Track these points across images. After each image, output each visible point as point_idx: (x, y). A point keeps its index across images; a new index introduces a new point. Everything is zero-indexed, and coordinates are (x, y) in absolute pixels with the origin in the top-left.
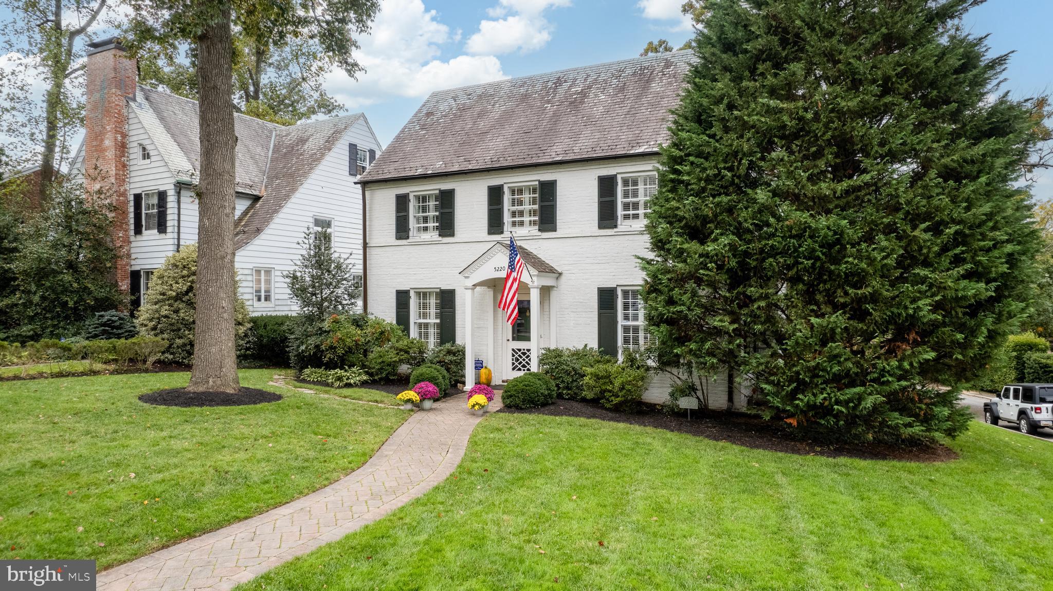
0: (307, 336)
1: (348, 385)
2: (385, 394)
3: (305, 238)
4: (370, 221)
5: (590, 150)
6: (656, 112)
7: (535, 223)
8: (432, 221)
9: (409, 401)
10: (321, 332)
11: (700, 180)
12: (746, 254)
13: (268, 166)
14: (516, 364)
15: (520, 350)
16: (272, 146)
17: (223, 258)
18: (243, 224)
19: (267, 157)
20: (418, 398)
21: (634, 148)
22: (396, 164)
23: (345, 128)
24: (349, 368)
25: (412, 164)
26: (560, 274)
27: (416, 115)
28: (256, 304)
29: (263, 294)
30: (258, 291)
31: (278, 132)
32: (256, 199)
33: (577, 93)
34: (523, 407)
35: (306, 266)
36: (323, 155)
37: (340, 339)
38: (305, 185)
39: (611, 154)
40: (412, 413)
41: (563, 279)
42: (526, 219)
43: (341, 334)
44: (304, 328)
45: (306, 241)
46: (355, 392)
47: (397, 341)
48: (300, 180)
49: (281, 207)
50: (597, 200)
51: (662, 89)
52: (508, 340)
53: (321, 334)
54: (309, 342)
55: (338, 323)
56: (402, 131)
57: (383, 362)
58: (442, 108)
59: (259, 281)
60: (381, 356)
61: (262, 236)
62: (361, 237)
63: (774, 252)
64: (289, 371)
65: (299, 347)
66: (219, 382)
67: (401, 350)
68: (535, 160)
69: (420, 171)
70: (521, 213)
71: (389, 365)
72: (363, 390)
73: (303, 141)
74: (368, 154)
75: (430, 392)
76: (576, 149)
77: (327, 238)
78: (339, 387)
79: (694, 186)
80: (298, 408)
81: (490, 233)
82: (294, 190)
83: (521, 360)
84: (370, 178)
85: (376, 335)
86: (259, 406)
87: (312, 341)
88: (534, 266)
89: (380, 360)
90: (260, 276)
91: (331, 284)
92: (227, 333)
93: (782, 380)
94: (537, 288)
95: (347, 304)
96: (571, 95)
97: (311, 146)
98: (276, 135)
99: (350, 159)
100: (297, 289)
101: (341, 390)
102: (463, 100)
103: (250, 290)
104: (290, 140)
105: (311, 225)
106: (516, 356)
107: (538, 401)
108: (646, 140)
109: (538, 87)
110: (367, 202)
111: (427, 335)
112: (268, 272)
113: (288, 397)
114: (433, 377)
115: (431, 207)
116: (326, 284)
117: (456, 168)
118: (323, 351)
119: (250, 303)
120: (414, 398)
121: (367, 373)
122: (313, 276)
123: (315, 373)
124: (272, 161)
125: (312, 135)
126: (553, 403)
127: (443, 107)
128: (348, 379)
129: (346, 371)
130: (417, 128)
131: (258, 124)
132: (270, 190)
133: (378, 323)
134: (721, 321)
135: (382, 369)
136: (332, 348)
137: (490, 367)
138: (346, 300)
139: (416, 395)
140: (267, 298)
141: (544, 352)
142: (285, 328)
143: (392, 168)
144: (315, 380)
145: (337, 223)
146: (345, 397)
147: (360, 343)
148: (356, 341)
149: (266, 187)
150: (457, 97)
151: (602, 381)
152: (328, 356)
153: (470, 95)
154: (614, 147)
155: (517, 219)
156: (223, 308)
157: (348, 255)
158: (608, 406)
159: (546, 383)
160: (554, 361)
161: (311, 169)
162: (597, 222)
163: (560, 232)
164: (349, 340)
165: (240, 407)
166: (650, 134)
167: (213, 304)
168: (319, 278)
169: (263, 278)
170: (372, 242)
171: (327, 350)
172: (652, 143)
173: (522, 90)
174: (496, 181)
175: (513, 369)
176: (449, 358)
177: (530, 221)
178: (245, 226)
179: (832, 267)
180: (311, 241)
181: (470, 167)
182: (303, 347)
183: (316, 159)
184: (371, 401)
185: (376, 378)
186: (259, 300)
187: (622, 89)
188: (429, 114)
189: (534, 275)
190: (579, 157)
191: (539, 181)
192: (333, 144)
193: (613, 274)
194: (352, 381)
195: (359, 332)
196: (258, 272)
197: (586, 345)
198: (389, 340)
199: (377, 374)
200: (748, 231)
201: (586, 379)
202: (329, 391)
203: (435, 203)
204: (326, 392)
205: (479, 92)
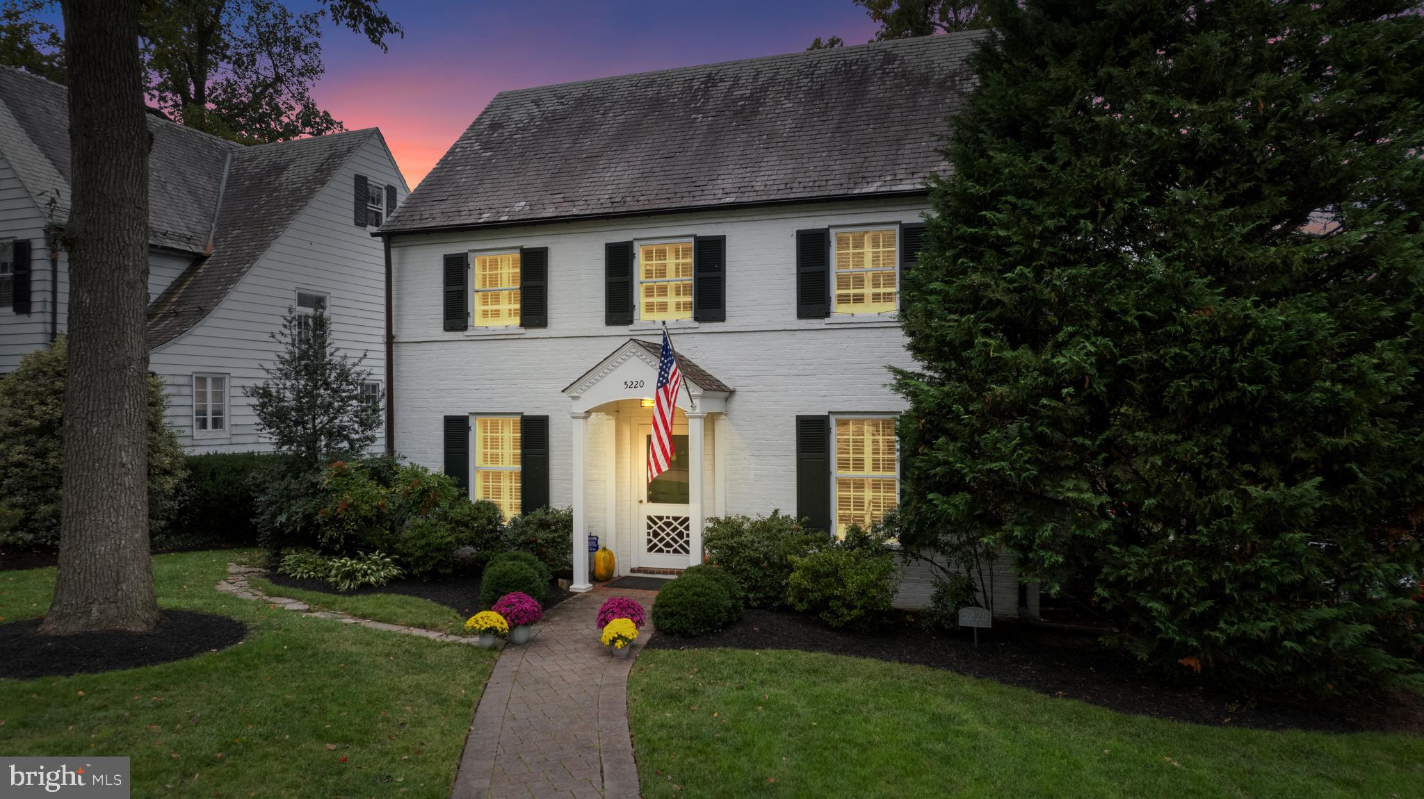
0: (290, 498)
1: (366, 588)
2: (435, 606)
3: (285, 326)
4: (399, 298)
5: (783, 186)
6: (883, 130)
7: (686, 306)
8: (507, 300)
9: (491, 631)
10: (314, 490)
11: (1029, 236)
12: (1127, 371)
13: (219, 206)
14: (655, 541)
15: (661, 518)
16: (225, 176)
17: (122, 368)
18: (174, 300)
19: (216, 192)
20: (506, 625)
21: (859, 186)
22: (444, 206)
23: (349, 150)
24: (366, 554)
25: (471, 205)
26: (732, 393)
27: (472, 127)
28: (198, 434)
29: (210, 417)
30: (202, 412)
31: (236, 155)
32: (198, 259)
33: (742, 98)
34: (694, 633)
35: (287, 376)
36: (311, 192)
37: (351, 505)
38: (282, 239)
39: (820, 194)
40: (496, 655)
41: (737, 401)
42: (671, 299)
43: (351, 496)
44: (284, 483)
45: (287, 332)
46: (381, 606)
47: (451, 507)
48: (273, 231)
49: (241, 273)
50: (794, 270)
51: (888, 95)
52: (641, 502)
53: (314, 495)
54: (294, 509)
55: (345, 476)
56: (452, 152)
57: (428, 544)
58: (516, 117)
59: (202, 396)
60: (424, 536)
61: (209, 321)
62: (383, 324)
63: (1182, 368)
64: (256, 554)
65: (274, 516)
66: (113, 611)
67: (458, 523)
68: (687, 202)
69: (486, 217)
70: (663, 291)
71: (438, 550)
72: (395, 598)
73: (279, 169)
74: (384, 192)
75: (526, 611)
76: (758, 186)
77: (321, 324)
78: (350, 592)
79: (1016, 248)
80: (280, 659)
81: (610, 321)
82: (263, 246)
83: (663, 534)
84: (398, 227)
85: (413, 496)
86: (197, 661)
87: (299, 507)
88: (694, 381)
89: (423, 542)
90: (205, 386)
91: (330, 404)
92: (131, 513)
93: (1186, 595)
94: (700, 417)
95: (358, 440)
96: (735, 101)
97: (293, 176)
98: (233, 160)
99: (357, 199)
100: (272, 414)
101: (354, 598)
102: (551, 105)
103: (187, 411)
104: (257, 167)
105: (294, 304)
106: (655, 528)
107: (719, 620)
108: (878, 174)
109: (677, 88)
110: (393, 266)
111: (498, 491)
112: (219, 381)
113: (256, 628)
114: (527, 579)
115: (505, 277)
116: (322, 406)
117: (550, 212)
118: (318, 525)
119: (188, 432)
120: (498, 626)
121: (397, 562)
122: (299, 391)
123: (305, 562)
124: (225, 199)
125: (293, 160)
126: (740, 620)
127: (518, 115)
128: (365, 575)
129: (360, 560)
130: (477, 147)
131: (201, 139)
132: (222, 245)
133: (416, 474)
134: (1076, 489)
135: (426, 556)
136: (334, 520)
137: (611, 547)
138: (357, 432)
139: (501, 618)
140: (217, 423)
141: (711, 525)
142: (249, 481)
143: (436, 210)
144: (305, 576)
145: (334, 301)
146: (364, 617)
147: (386, 511)
148: (378, 508)
149: (215, 240)
150: (541, 100)
151: (823, 581)
152: (329, 533)
153: (562, 97)
154: (823, 183)
155: (656, 300)
156: (123, 465)
157: (361, 354)
158: (835, 623)
159: (728, 586)
160: (732, 542)
161: (293, 213)
162: (795, 306)
163: (731, 323)
164: (366, 507)
165: (156, 668)
166: (882, 163)
167: (100, 460)
168: (311, 395)
169: (209, 389)
170: (402, 334)
171: (326, 524)
172: (889, 178)
173: (650, 92)
174: (619, 236)
175: (650, 550)
176: (542, 535)
177: (678, 304)
178: (178, 303)
179: (1288, 397)
180: (295, 332)
181: (575, 211)
182: (282, 518)
183: (300, 198)
184: (414, 626)
185: (415, 571)
186: (203, 425)
187: (820, 93)
188: (494, 126)
189: (696, 396)
190: (764, 198)
191: (695, 236)
192: (329, 175)
193: (823, 393)
194: (372, 579)
195: (383, 492)
196: (201, 380)
197: (776, 512)
198: (436, 505)
199: (417, 565)
200: (1130, 329)
201: (795, 577)
202: (333, 603)
203: (512, 271)
204: (328, 606)
205: (577, 93)
